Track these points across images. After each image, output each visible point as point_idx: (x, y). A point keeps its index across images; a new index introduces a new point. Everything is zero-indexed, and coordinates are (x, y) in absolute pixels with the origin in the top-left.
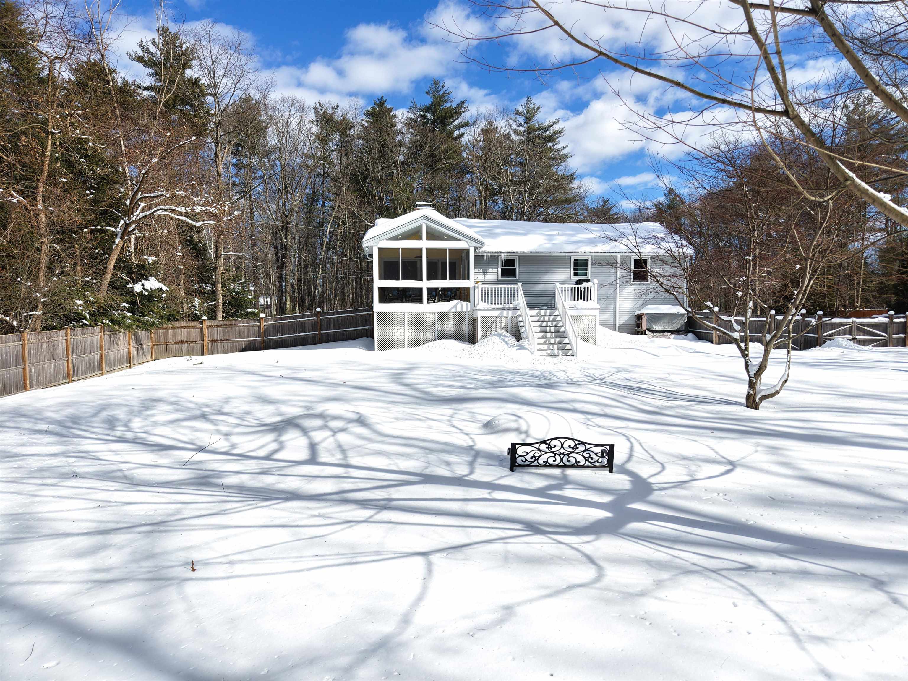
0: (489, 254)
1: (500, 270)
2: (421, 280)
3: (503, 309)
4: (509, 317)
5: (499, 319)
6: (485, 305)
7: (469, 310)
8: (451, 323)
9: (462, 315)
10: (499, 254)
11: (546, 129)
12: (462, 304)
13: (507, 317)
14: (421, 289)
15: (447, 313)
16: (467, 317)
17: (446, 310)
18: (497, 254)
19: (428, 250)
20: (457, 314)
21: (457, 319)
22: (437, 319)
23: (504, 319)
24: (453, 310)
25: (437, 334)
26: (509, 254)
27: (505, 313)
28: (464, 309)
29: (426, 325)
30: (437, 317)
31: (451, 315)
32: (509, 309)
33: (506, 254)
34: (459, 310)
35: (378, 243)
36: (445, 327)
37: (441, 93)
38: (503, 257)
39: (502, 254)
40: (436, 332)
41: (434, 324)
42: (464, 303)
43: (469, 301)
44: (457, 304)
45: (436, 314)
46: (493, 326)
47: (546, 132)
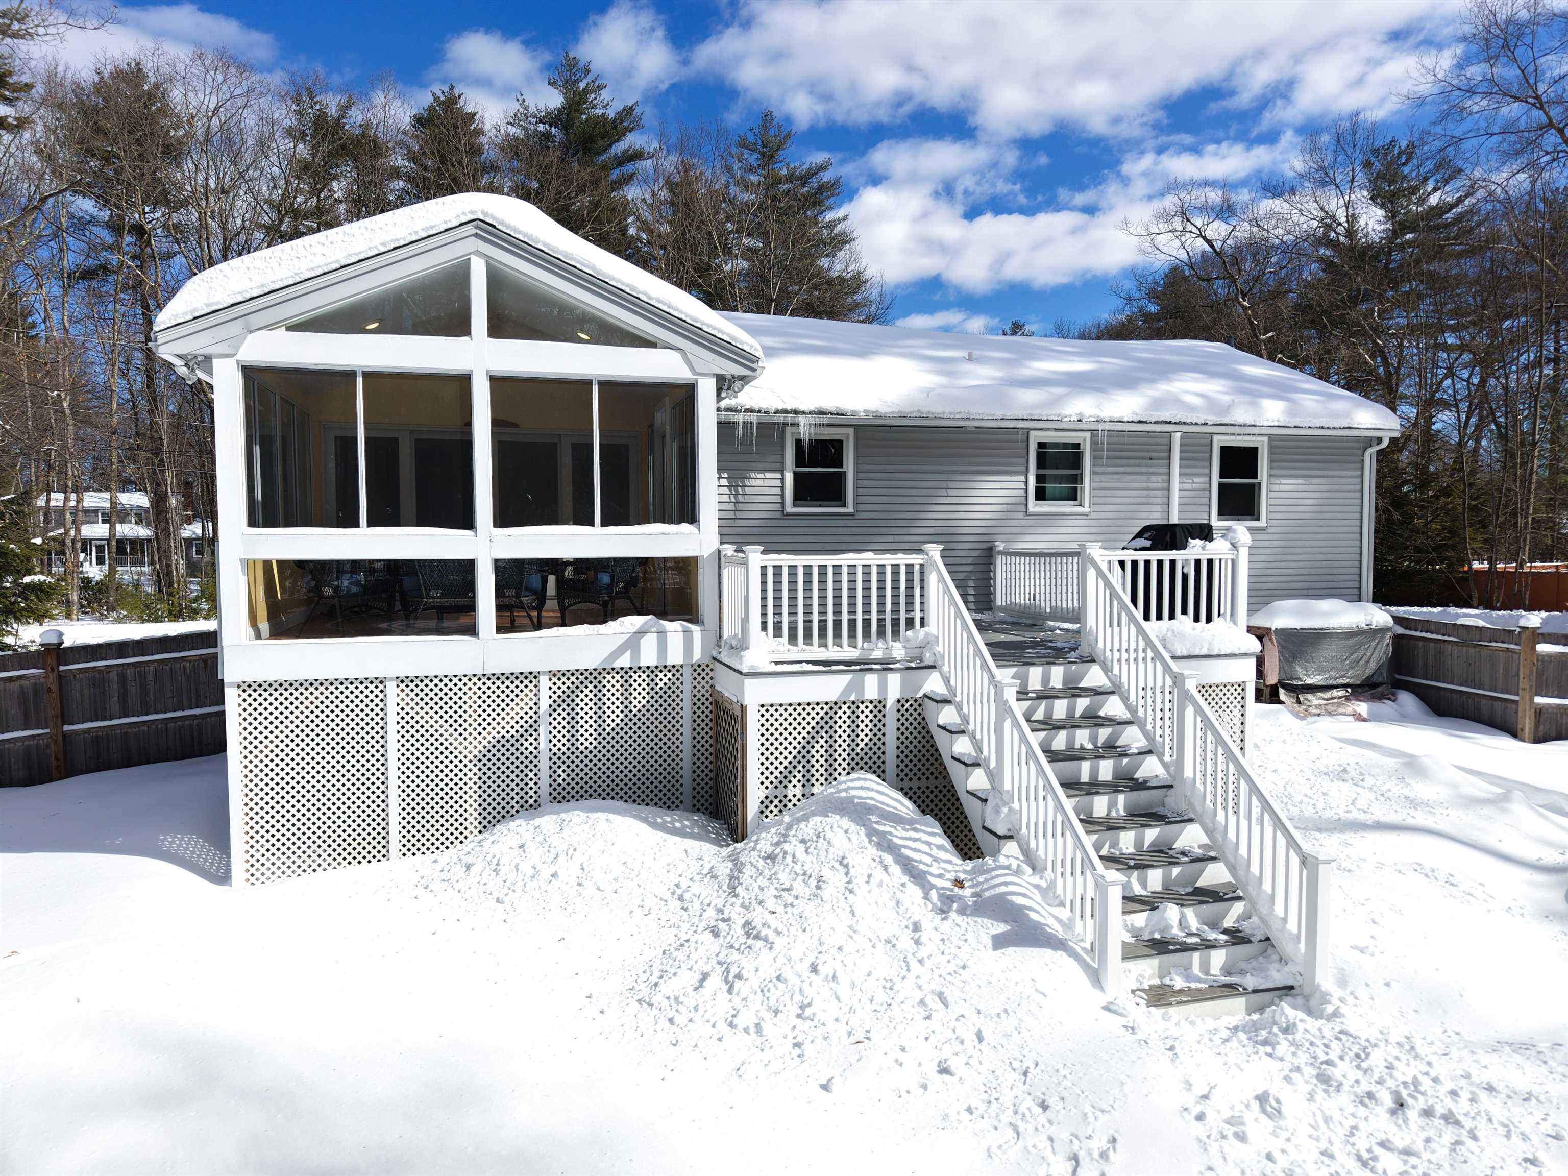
0: (753, 418)
1: (789, 477)
2: (467, 522)
3: (863, 665)
4: (890, 702)
5: (843, 714)
6: (782, 647)
7: (697, 656)
8: (614, 717)
9: (663, 679)
10: (790, 418)
11: (804, 179)
12: (662, 633)
13: (880, 704)
14: (467, 567)
15: (594, 677)
16: (687, 687)
17: (590, 661)
18: (781, 418)
19: (498, 383)
20: (640, 682)
21: (639, 700)
22: (545, 703)
23: (866, 715)
24: (624, 661)
25: (544, 772)
26: (825, 419)
27: (871, 686)
28: (675, 657)
29: (489, 737)
30: (545, 693)
31: (612, 683)
32: (886, 665)
33: (814, 419)
34: (648, 657)
35: (237, 342)
36: (587, 739)
37: (582, 85)
38: (805, 429)
39: (802, 420)
40: (544, 764)
41: (534, 727)
42: (674, 628)
43: (694, 620)
44: (641, 633)
45: (544, 682)
46: (819, 750)
47: (803, 185)
